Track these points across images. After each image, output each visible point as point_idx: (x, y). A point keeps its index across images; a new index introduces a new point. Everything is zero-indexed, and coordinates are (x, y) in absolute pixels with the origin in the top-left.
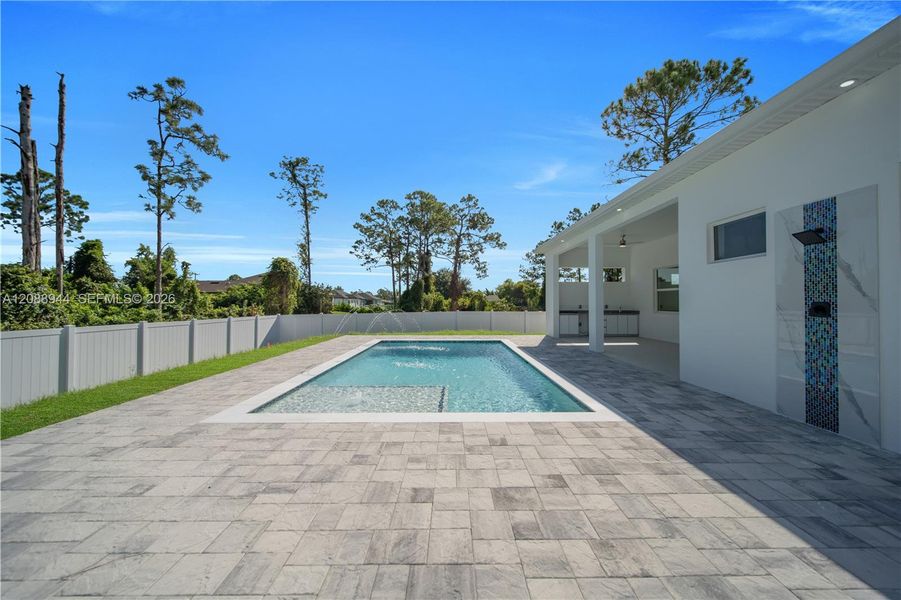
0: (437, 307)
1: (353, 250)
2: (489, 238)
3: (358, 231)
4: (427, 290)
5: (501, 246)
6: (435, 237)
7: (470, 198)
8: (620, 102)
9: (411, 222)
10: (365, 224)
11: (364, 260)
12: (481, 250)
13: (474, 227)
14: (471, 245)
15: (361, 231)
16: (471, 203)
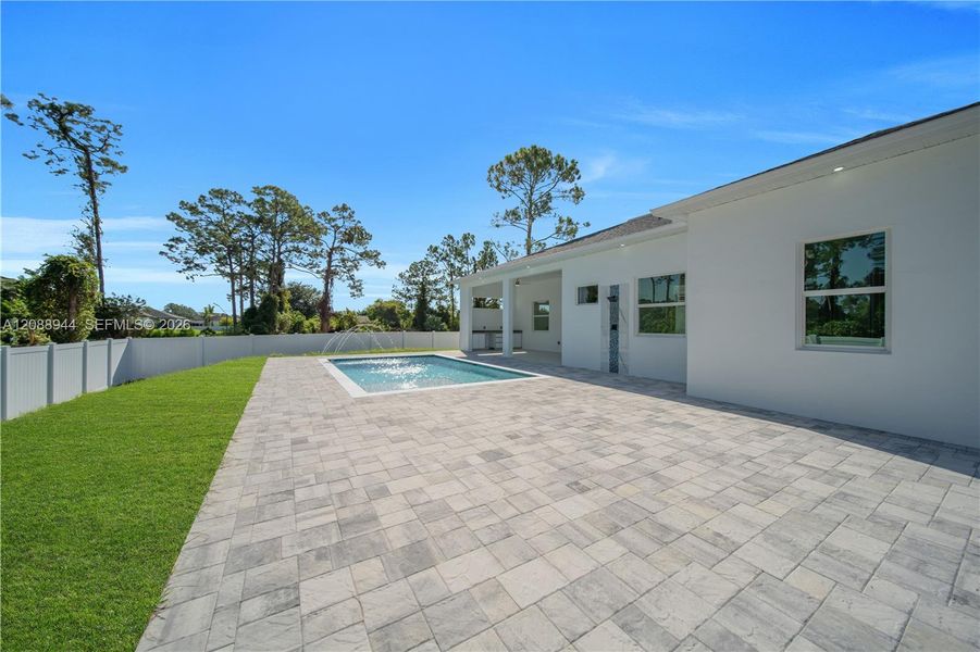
0: (296, 328)
1: (166, 249)
2: (366, 255)
3: (173, 224)
4: (281, 309)
5: (381, 264)
6: (289, 245)
7: (344, 208)
8: (501, 163)
9: (258, 222)
10: (187, 216)
11: (182, 265)
12: (356, 266)
13: (349, 241)
14: (343, 260)
15: (178, 224)
16: (346, 214)
